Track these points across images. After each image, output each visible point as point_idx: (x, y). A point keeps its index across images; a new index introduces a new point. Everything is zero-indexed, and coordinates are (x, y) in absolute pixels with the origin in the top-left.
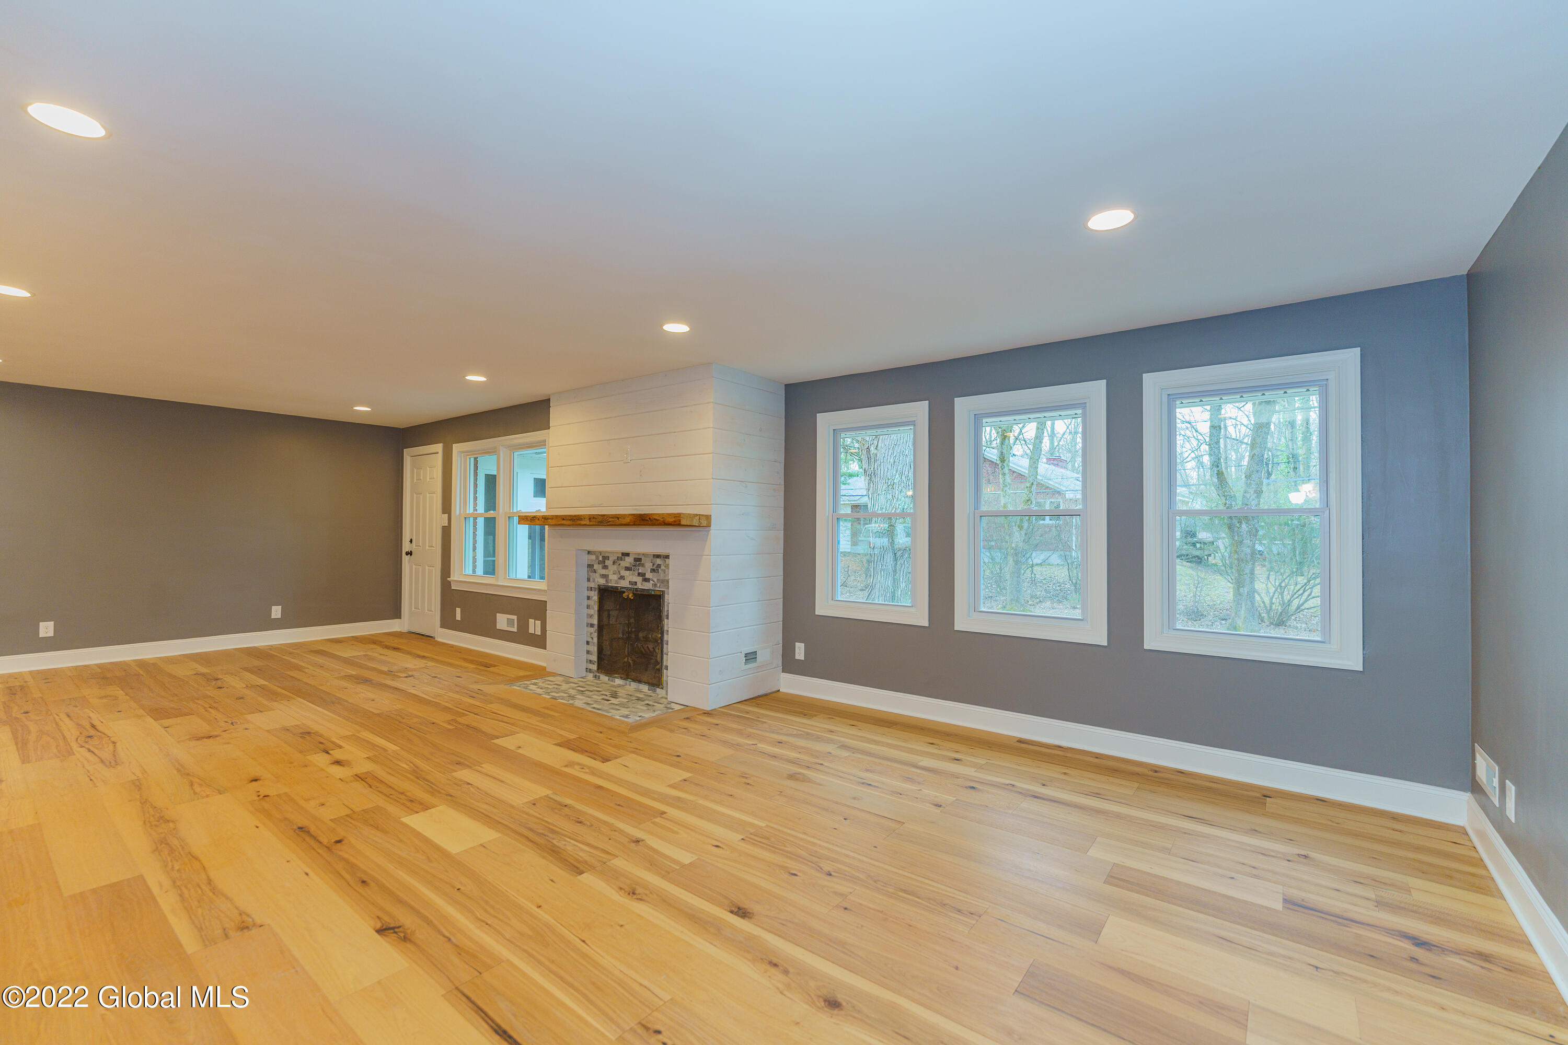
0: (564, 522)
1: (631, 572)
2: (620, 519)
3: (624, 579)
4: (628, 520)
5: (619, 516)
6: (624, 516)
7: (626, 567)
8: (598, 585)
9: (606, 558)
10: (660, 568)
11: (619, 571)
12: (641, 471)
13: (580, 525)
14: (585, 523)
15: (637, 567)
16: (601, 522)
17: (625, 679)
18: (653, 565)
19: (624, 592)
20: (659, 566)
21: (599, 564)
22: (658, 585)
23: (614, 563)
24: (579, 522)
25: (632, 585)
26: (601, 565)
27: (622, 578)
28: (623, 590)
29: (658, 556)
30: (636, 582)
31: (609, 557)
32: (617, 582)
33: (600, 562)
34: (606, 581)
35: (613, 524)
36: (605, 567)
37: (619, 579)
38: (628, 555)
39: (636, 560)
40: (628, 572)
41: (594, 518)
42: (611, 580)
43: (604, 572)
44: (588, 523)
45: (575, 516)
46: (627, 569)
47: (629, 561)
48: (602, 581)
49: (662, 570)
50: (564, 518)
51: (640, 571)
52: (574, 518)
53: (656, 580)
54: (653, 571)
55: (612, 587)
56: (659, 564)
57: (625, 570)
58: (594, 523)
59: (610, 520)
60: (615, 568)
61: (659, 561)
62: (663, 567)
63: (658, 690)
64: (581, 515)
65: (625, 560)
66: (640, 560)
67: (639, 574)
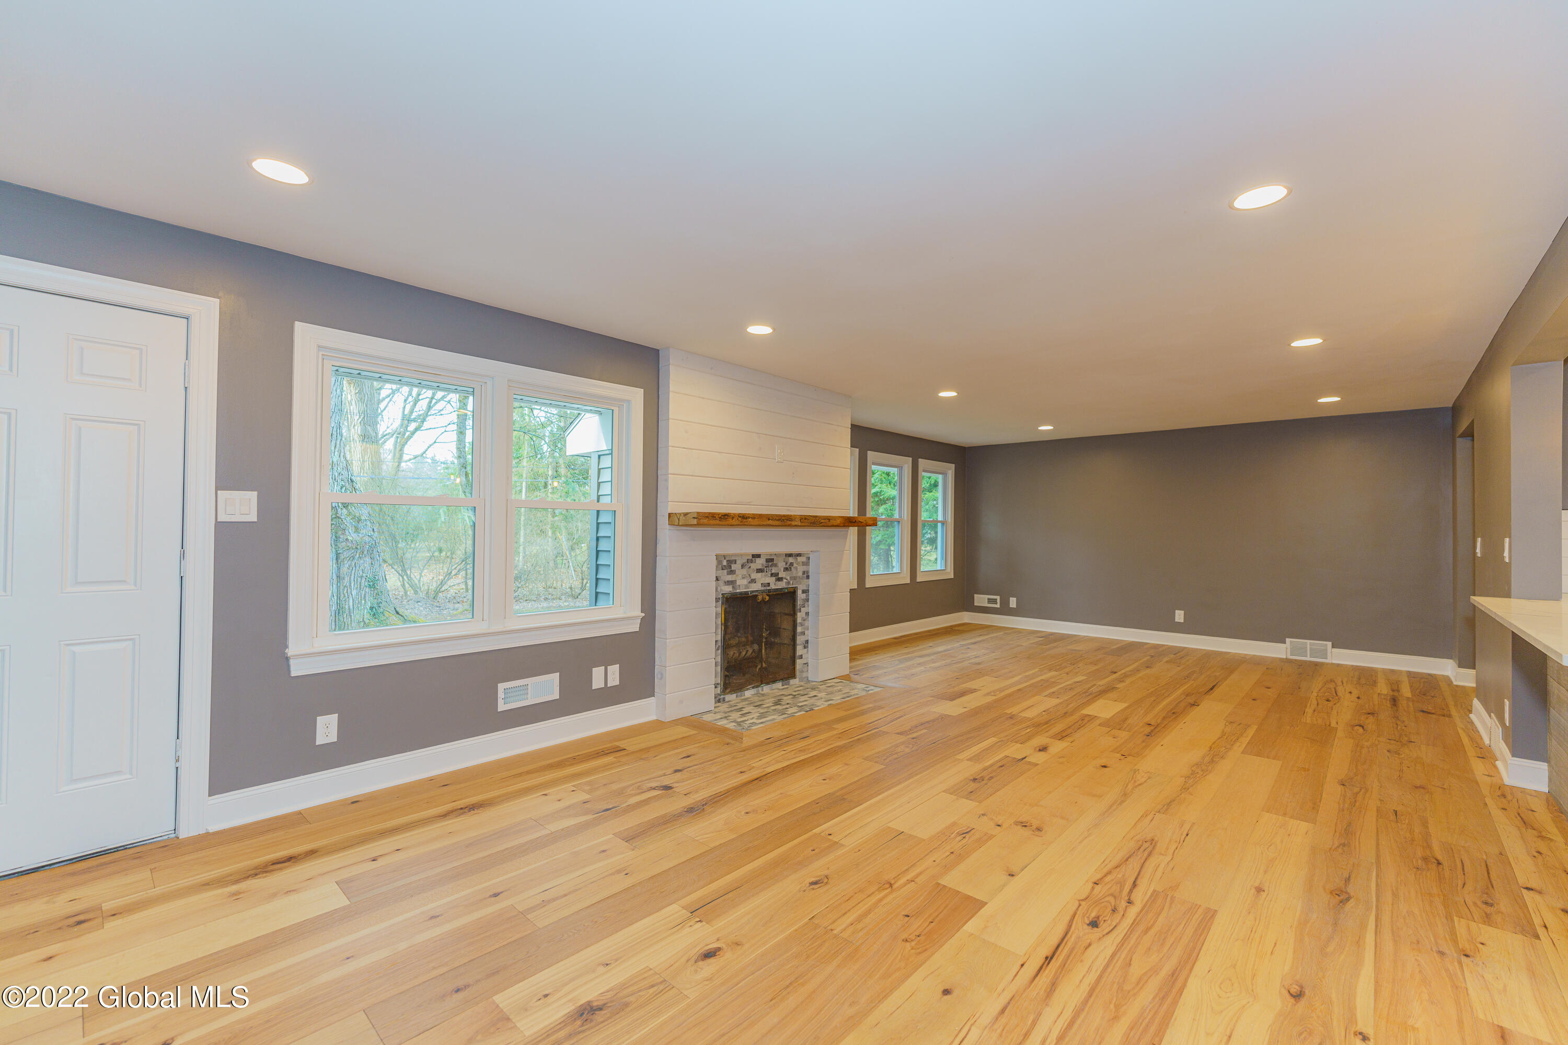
0: (770, 522)
1: (764, 573)
2: (831, 521)
3: (755, 582)
4: (838, 521)
5: (829, 518)
6: (835, 518)
7: (757, 569)
8: (722, 594)
9: (730, 562)
10: (793, 566)
11: (749, 575)
12: (793, 474)
13: (790, 526)
14: (796, 523)
15: (770, 568)
16: (814, 523)
17: (757, 687)
18: (786, 564)
19: (757, 595)
20: (792, 564)
21: (722, 569)
22: (791, 583)
23: (743, 566)
24: (789, 522)
25: (765, 586)
26: (726, 571)
27: (753, 581)
28: (754, 593)
29: (790, 555)
30: (769, 583)
31: (736, 560)
32: (747, 587)
33: (724, 568)
34: (733, 587)
35: (825, 525)
36: (732, 572)
37: (750, 583)
38: (759, 556)
39: (768, 560)
40: (761, 573)
41: (805, 519)
42: (739, 586)
43: (730, 578)
44: (800, 524)
45: (784, 516)
46: (759, 571)
47: (760, 563)
48: (728, 589)
49: (795, 567)
50: (769, 517)
51: (773, 572)
52: (783, 518)
53: (788, 578)
54: (786, 569)
55: (741, 593)
56: (791, 563)
57: (757, 572)
58: (806, 524)
59: (822, 521)
60: (744, 571)
61: (791, 560)
62: (795, 565)
63: (792, 682)
64: (791, 516)
65: (755, 562)
66: (772, 560)
67: (772, 575)
